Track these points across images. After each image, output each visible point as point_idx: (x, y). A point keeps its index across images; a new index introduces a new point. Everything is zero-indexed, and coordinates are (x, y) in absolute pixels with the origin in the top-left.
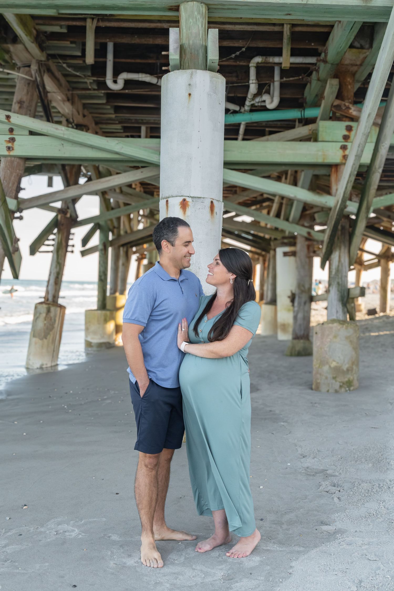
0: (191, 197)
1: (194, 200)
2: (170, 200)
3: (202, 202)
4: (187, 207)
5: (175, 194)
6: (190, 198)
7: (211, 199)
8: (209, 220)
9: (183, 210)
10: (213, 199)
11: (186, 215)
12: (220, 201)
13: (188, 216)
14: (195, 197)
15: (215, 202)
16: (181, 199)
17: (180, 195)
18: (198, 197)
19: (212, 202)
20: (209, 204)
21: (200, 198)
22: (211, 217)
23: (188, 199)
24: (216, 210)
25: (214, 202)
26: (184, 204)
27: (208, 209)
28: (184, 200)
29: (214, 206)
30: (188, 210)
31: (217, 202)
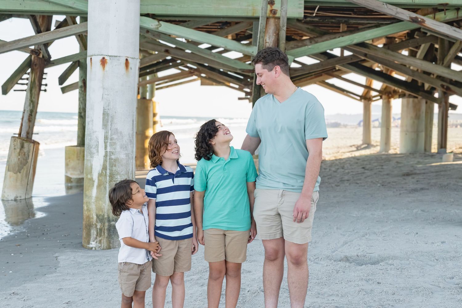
0: (109, 56)
1: (111, 58)
2: (93, 58)
3: (118, 60)
4: (106, 64)
5: (96, 53)
6: (108, 57)
7: (126, 57)
8: (124, 74)
9: (103, 66)
10: (128, 57)
11: (105, 70)
12: (135, 58)
13: (107, 71)
14: (112, 56)
15: (130, 60)
16: (101, 57)
17: (101, 54)
18: (115, 56)
19: (127, 60)
20: (125, 61)
21: (116, 56)
22: (126, 72)
23: (106, 58)
24: (131, 65)
25: (128, 59)
26: (103, 62)
27: (123, 65)
28: (104, 58)
29: (129, 63)
30: (107, 66)
31: (132, 60)
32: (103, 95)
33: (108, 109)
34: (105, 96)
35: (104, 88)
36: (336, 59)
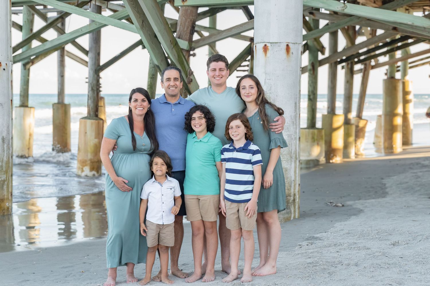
0: (270, 43)
1: (273, 45)
2: (257, 45)
3: (279, 46)
4: (267, 51)
5: (259, 41)
6: (270, 44)
7: (287, 43)
8: (285, 59)
9: (265, 52)
10: (289, 43)
11: (267, 56)
12: (296, 43)
14: (273, 43)
15: (291, 46)
16: (263, 45)
17: (263, 42)
18: (275, 43)
19: (287, 45)
20: (285, 47)
21: (277, 43)
22: (287, 57)
23: (268, 45)
24: (292, 50)
26: (265, 49)
27: (284, 51)
28: (266, 45)
29: (290, 48)
30: (269, 53)
31: (293, 45)
32: (265, 80)
33: (270, 93)
34: (267, 81)
35: (266, 74)
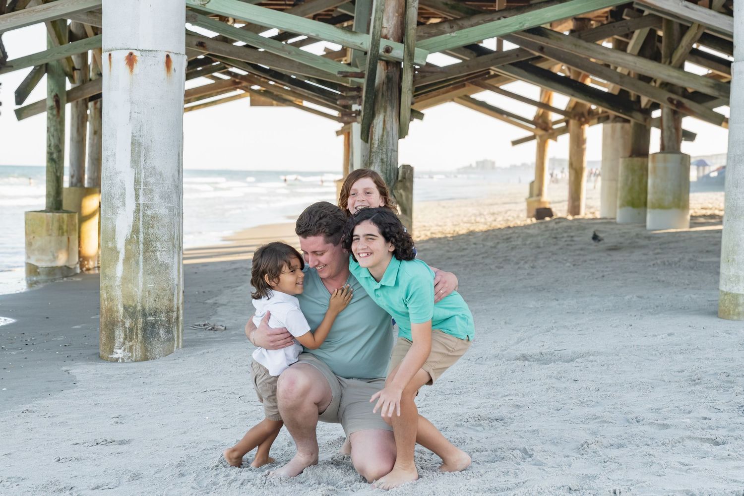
0: (139, 50)
1: (144, 54)
2: (113, 53)
3: (154, 57)
4: (135, 64)
5: (118, 47)
6: (139, 52)
7: (166, 51)
8: (164, 79)
9: (130, 66)
10: (170, 52)
11: (133, 73)
12: (180, 54)
13: (136, 75)
14: (145, 51)
15: (172, 56)
16: (127, 53)
17: (126, 48)
18: (149, 51)
19: (168, 56)
20: (164, 59)
21: (151, 51)
22: (167, 76)
23: (135, 53)
24: (174, 65)
25: (171, 55)
26: (131, 60)
27: (163, 66)
28: (131, 54)
29: (171, 61)
30: (137, 67)
31: (176, 56)
32: (130, 113)
33: (140, 136)
34: (135, 115)
35: (132, 103)
36: (491, 56)
